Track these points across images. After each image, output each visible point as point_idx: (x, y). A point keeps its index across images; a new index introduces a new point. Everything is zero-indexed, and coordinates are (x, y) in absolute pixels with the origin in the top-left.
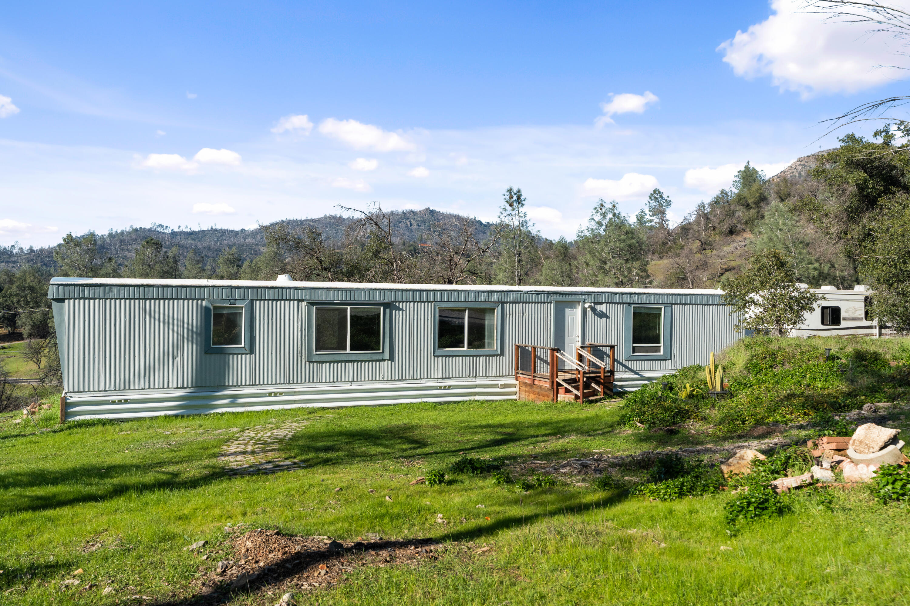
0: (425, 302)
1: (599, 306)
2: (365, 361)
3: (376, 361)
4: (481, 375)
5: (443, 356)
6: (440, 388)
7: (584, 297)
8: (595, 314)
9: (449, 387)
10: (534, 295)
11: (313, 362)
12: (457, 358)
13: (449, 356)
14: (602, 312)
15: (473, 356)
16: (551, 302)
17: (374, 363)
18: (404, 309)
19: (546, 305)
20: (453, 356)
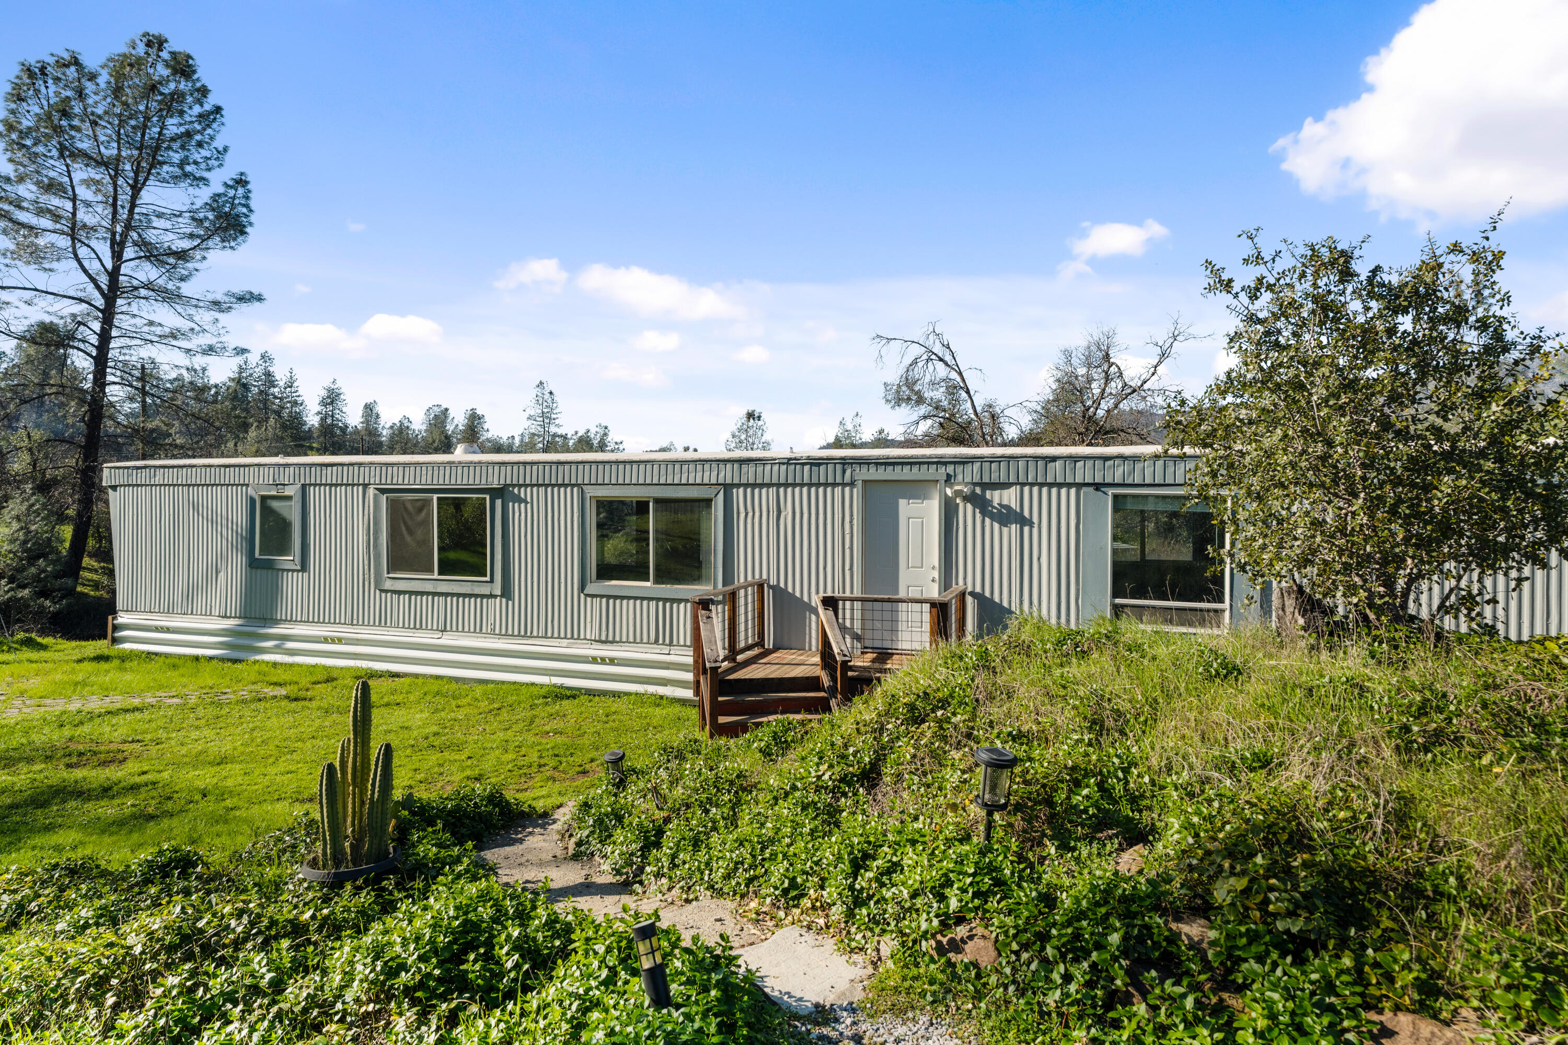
0: (566, 486)
1: (997, 493)
2: (465, 596)
3: (483, 596)
4: (682, 643)
5: (602, 596)
6: (594, 660)
7: (950, 469)
8: (984, 513)
9: (612, 661)
10: (807, 468)
11: (386, 591)
12: (631, 602)
13: (615, 597)
14: (1008, 507)
15: (665, 600)
16: (852, 484)
17: (479, 600)
18: (529, 499)
19: (838, 490)
20: (622, 598)
